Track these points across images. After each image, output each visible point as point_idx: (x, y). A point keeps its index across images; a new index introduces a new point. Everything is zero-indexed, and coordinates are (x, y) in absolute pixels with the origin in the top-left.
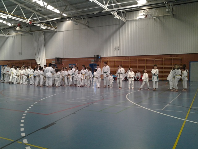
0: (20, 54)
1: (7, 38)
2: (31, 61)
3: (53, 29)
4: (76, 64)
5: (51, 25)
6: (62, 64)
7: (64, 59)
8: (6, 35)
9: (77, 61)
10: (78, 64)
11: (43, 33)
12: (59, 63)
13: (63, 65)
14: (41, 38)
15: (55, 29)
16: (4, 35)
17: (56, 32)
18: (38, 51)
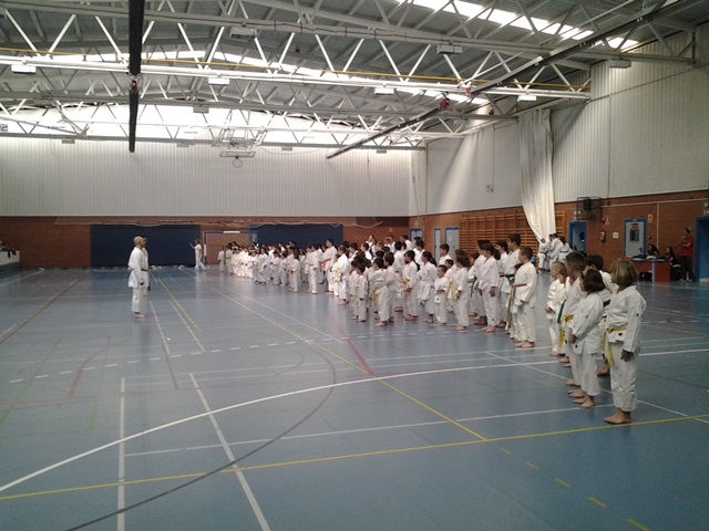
0: (490, 189)
1: (462, 140)
2: (517, 212)
3: (572, 94)
4: (650, 220)
5: (563, 82)
6: (604, 222)
7: (609, 201)
8: (455, 133)
9: (651, 209)
10: (654, 218)
11: (548, 111)
12: (592, 218)
13: (607, 223)
14: (543, 128)
15: (578, 92)
16: (451, 134)
17: (584, 103)
18: (530, 177)
